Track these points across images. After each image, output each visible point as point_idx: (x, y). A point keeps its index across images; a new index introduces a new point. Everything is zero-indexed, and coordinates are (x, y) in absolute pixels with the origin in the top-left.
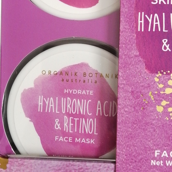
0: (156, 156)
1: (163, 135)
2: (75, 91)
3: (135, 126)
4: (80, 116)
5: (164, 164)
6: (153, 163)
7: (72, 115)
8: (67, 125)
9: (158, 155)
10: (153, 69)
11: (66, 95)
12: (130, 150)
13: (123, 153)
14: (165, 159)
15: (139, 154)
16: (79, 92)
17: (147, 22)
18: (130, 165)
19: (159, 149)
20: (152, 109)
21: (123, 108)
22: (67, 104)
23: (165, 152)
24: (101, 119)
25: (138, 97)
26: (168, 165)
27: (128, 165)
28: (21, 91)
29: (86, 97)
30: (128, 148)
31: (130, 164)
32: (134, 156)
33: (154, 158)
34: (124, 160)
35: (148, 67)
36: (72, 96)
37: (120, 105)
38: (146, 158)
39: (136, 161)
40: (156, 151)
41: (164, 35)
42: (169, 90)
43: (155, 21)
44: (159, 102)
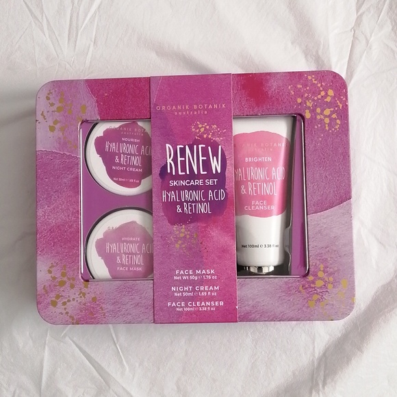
1: (180, 261)
2: (128, 239)
3: (164, 256)
4: (132, 254)
5: (182, 278)
6: (175, 278)
7: (127, 253)
8: (125, 260)
9: (178, 273)
10: (173, 223)
11: (123, 242)
12: (162, 271)
13: (158, 273)
14: (182, 275)
15: (167, 273)
16: (131, 239)
17: (167, 196)
19: (178, 269)
20: (173, 246)
21: (156, 247)
22: (124, 248)
23: (182, 271)
24: (145, 255)
25: (165, 240)
26: (184, 279)
28: (95, 240)
29: (136, 242)
30: (160, 270)
31: (162, 279)
32: (164, 274)
33: (176, 275)
34: (158, 277)
35: (170, 222)
36: (127, 242)
37: (155, 245)
38: (171, 275)
39: (165, 278)
40: (177, 271)
41: (178, 203)
42: (182, 235)
43: (172, 195)
44: (176, 242)
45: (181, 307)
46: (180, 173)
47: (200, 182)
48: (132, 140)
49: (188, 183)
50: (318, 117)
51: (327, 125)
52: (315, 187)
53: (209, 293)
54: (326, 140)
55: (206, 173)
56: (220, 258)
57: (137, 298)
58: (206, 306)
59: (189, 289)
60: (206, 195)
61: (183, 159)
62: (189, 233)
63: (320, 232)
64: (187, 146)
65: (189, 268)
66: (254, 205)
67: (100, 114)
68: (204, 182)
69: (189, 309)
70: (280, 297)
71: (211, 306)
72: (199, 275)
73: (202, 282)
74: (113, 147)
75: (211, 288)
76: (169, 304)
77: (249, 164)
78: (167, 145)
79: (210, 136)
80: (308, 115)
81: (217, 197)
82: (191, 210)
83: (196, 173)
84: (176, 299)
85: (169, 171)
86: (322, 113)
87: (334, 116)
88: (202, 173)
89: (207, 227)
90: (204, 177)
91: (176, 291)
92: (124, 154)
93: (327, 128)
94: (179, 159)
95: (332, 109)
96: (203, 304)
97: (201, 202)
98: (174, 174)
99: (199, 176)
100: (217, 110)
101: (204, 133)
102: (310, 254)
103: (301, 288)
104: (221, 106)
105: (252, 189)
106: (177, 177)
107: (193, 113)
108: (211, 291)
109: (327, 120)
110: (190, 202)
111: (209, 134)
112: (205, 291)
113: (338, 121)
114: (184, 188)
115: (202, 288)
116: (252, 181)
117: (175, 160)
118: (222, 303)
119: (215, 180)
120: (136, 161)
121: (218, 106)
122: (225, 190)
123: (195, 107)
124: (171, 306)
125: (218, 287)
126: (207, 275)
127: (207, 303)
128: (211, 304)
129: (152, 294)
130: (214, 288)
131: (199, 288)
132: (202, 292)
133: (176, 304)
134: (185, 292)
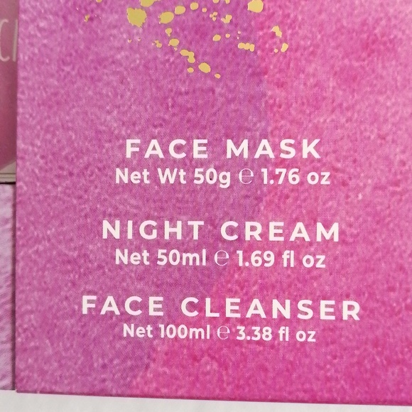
0: (128, 155)
1: (148, 93)
3: (67, 69)
5: (154, 178)
6: (121, 176)
9: (134, 154)
12: (55, 141)
13: (36, 150)
14: (155, 164)
15: (80, 153)
18: (55, 186)
19: (138, 134)
20: (113, 18)
21: (33, 20)
23: (154, 142)
26: (163, 181)
27: (49, 187)
30: (49, 136)
31: (56, 181)
32: (66, 158)
33: (123, 163)
34: (37, 171)
37: (25, 11)
38: (101, 161)
39: (71, 174)
40: (129, 142)
45: (146, 320)
53: (288, 255)
56: (350, 79)
58: (268, 321)
59: (188, 231)
65: (192, 128)
69: (182, 332)
71: (294, 323)
72: (238, 162)
75: (300, 231)
76: (87, 303)
84: (119, 282)
91: (122, 243)
96: (256, 308)
108: (300, 248)
112: (265, 244)
115: (252, 231)
118: (351, 310)
124: (94, 314)
125: (335, 228)
126: (282, 163)
127: (276, 304)
128: (295, 311)
129: (8, 253)
130: (312, 231)
131: (240, 231)
132: (250, 248)
133: (120, 304)
134: (168, 246)
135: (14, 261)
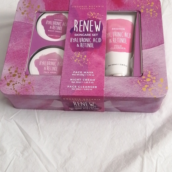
1: (76, 67)
2: (51, 60)
3: (68, 65)
4: (52, 66)
6: (73, 75)
7: (50, 66)
8: (48, 68)
10: (74, 51)
11: (48, 61)
12: (66, 71)
13: (64, 72)
15: (69, 73)
16: (53, 60)
17: (73, 40)
18: (66, 75)
19: (75, 71)
20: (73, 61)
22: (49, 63)
24: (58, 67)
25: (69, 58)
26: (77, 75)
28: (35, 60)
29: (55, 61)
32: (67, 73)
33: (73, 74)
34: (64, 74)
35: (72, 50)
36: (50, 61)
38: (71, 73)
41: (78, 43)
42: (78, 56)
43: (75, 40)
44: (75, 59)
45: (74, 88)
46: (80, 31)
47: (90, 35)
48: (59, 20)
49: (83, 35)
50: (147, 12)
51: (151, 15)
52: (146, 39)
54: (151, 21)
55: (93, 31)
56: (97, 67)
57: (52, 83)
58: (87, 88)
59: (79, 80)
60: (92, 40)
61: (82, 26)
62: (82, 55)
63: (148, 57)
64: (84, 21)
65: (80, 70)
66: (115, 47)
67: (46, 9)
68: (91, 35)
69: (78, 89)
70: (127, 85)
71: (90, 88)
72: (85, 74)
73: (86, 77)
74: (50, 22)
75: (91, 80)
76: (68, 86)
77: (114, 31)
78: (75, 20)
79: (96, 17)
80: (142, 11)
81: (97, 41)
82: (84, 46)
83: (88, 31)
84: (72, 84)
85: (75, 30)
86: (149, 10)
87: (155, 12)
88: (91, 31)
89: (91, 53)
90: (91, 33)
91: (72, 81)
92: (54, 25)
93: (151, 16)
94: (80, 25)
95: (154, 9)
96: (86, 87)
97: (89, 43)
98: (77, 31)
99: (89, 32)
100: (100, 8)
101: (93, 16)
102: (143, 67)
103: (138, 82)
104: (102, 6)
105: (115, 40)
106: (79, 32)
107: (89, 9)
108: (91, 81)
109: (151, 13)
110: (84, 42)
111: (95, 17)
112: (87, 81)
113: (157, 14)
114: (81, 37)
115: (86, 80)
116: (115, 37)
117: (78, 26)
118: (96, 87)
119: (97, 34)
120: (60, 28)
121: (100, 6)
122: (101, 38)
123: (90, 6)
124: (69, 87)
125: (95, 80)
126: (89, 74)
127: (88, 87)
128: (90, 87)
129: (60, 82)
130: (92, 80)
131: (85, 80)
132: (86, 81)
133: (72, 87)
134: (77, 81)
135: (61, 83)
